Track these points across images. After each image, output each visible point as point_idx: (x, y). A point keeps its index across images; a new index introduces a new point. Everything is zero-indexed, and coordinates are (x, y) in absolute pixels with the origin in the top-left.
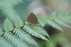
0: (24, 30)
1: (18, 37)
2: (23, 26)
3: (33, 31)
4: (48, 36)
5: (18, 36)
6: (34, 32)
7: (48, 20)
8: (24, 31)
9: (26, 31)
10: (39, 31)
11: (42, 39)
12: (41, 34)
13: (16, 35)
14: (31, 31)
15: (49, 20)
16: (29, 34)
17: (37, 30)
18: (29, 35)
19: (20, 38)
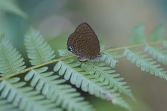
0: (56, 73)
1: (41, 94)
2: (55, 61)
3: (84, 78)
4: (131, 95)
5: (41, 91)
6: (89, 81)
7: (126, 48)
8: (57, 77)
9: (62, 77)
10: (101, 79)
11: (111, 101)
12: (108, 87)
13: (35, 89)
14: (77, 78)
15: (129, 49)
16: (74, 86)
17: (95, 76)
18: (74, 90)
19: (45, 98)
